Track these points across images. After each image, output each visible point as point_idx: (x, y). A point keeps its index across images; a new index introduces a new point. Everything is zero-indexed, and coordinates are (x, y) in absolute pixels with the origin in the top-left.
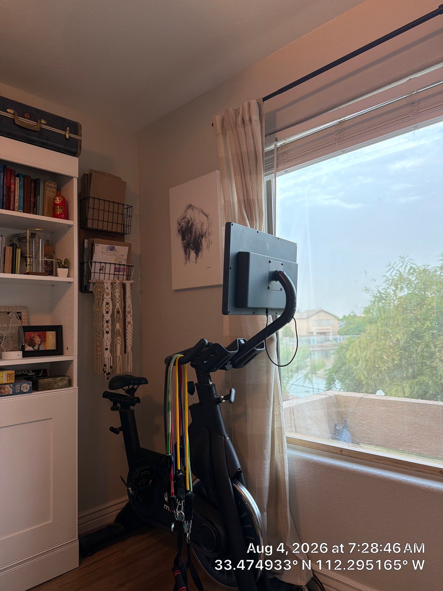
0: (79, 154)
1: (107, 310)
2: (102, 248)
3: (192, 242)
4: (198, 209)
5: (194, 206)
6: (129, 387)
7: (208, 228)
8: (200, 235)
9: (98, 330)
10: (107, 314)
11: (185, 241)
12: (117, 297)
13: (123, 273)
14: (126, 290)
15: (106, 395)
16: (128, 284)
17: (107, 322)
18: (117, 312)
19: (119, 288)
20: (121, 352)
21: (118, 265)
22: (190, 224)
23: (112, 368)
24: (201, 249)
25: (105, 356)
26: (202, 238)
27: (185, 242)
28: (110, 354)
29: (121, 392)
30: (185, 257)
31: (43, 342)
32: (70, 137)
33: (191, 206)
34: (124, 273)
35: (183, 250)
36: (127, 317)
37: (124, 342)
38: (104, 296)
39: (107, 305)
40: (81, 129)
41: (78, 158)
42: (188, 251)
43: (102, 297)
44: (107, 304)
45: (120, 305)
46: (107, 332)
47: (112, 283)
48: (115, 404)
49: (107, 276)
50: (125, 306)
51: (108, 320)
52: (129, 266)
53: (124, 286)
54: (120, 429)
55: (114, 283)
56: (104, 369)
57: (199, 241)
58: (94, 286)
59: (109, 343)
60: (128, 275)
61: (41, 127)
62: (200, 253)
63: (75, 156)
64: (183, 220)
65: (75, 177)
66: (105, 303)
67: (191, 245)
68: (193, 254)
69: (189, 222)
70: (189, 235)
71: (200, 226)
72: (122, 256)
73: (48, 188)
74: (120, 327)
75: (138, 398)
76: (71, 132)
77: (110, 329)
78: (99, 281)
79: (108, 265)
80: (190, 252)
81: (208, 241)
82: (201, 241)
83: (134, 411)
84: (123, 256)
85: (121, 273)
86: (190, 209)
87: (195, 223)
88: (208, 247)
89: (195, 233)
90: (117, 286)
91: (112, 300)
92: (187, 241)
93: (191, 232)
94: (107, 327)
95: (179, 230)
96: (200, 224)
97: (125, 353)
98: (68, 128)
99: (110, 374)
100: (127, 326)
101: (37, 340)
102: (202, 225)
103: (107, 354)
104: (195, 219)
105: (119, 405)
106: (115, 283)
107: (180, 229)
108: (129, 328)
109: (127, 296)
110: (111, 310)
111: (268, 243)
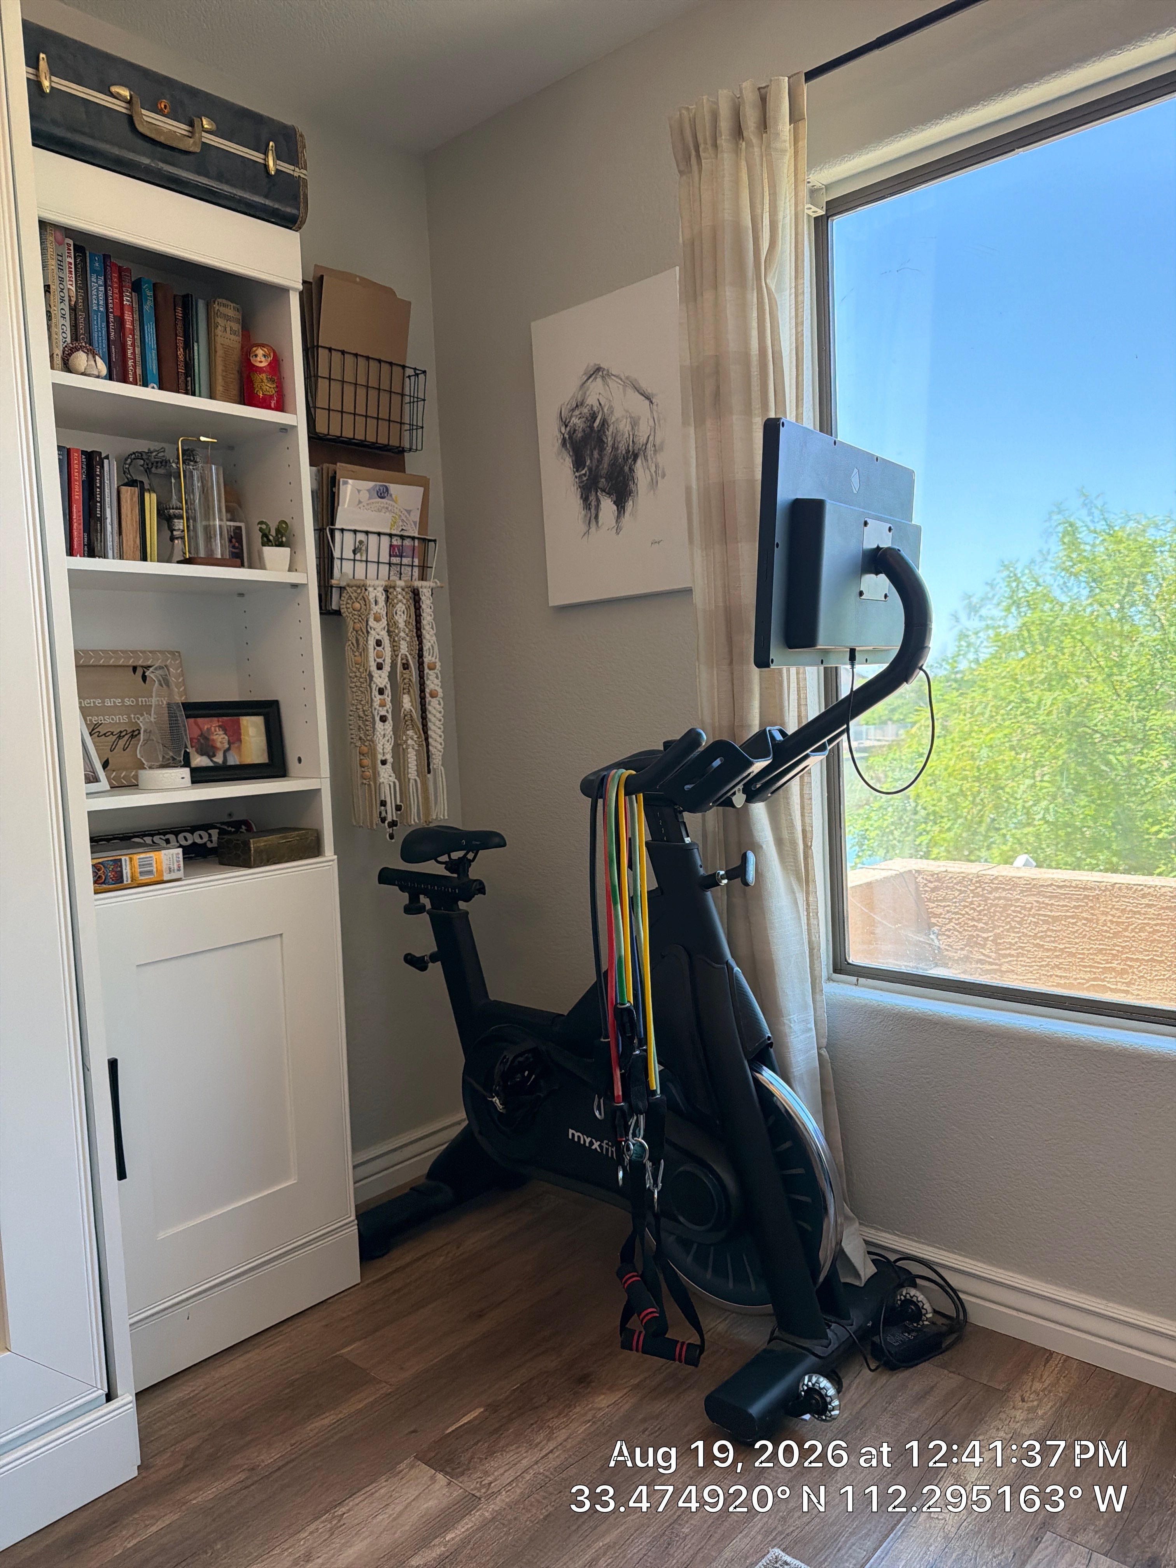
0: (303, 222)
1: (380, 661)
2: (359, 491)
3: (604, 472)
4: (621, 379)
5: (608, 371)
6: (449, 857)
7: (652, 434)
8: (628, 451)
9: (361, 714)
10: (379, 672)
11: (583, 472)
12: (402, 625)
13: (410, 559)
14: (420, 607)
15: (386, 877)
16: (425, 588)
17: (381, 692)
18: (404, 664)
19: (405, 601)
20: (417, 771)
21: (399, 538)
22: (598, 421)
23: (400, 810)
24: (631, 492)
25: (381, 780)
26: (635, 460)
27: (585, 475)
28: (393, 775)
29: (432, 868)
30: (586, 516)
31: (233, 743)
32: (277, 171)
33: (599, 369)
34: (413, 562)
35: (579, 497)
36: (428, 679)
37: (424, 743)
38: (370, 623)
39: (378, 648)
40: (304, 147)
41: (297, 234)
42: (592, 498)
43: (365, 625)
44: (379, 643)
45: (410, 645)
46: (383, 719)
47: (386, 586)
48: (414, 898)
49: (372, 568)
50: (421, 650)
51: (382, 686)
52: (424, 539)
53: (416, 595)
54: (434, 958)
55: (391, 587)
56: (380, 813)
57: (626, 469)
58: (344, 595)
59: (389, 747)
60: (423, 567)
61: (204, 140)
62: (631, 503)
63: (290, 229)
64: (577, 412)
65: (295, 289)
66: (372, 642)
67: (603, 480)
68: (607, 506)
69: (594, 416)
70: (596, 455)
71: (629, 427)
72: (406, 514)
73: (219, 320)
74: (412, 705)
75: (481, 883)
76: (278, 157)
77: (390, 711)
78: (353, 583)
79: (373, 539)
80: (598, 501)
81: (653, 469)
82: (631, 470)
83: (467, 913)
84: (409, 512)
85: (405, 561)
86: (596, 378)
87: (613, 419)
88: (653, 484)
89: (615, 448)
90: (400, 597)
91: (388, 631)
92: (590, 469)
93: (600, 443)
94: (382, 705)
95: (564, 439)
96: (629, 420)
97: (429, 772)
98: (271, 144)
99: (396, 825)
100: (430, 701)
101: (220, 738)
102: (634, 423)
103: (386, 775)
104: (611, 408)
105: (425, 900)
106: (394, 588)
107: (567, 436)
108: (435, 708)
109: (424, 622)
110: (388, 661)
111: (856, 470)
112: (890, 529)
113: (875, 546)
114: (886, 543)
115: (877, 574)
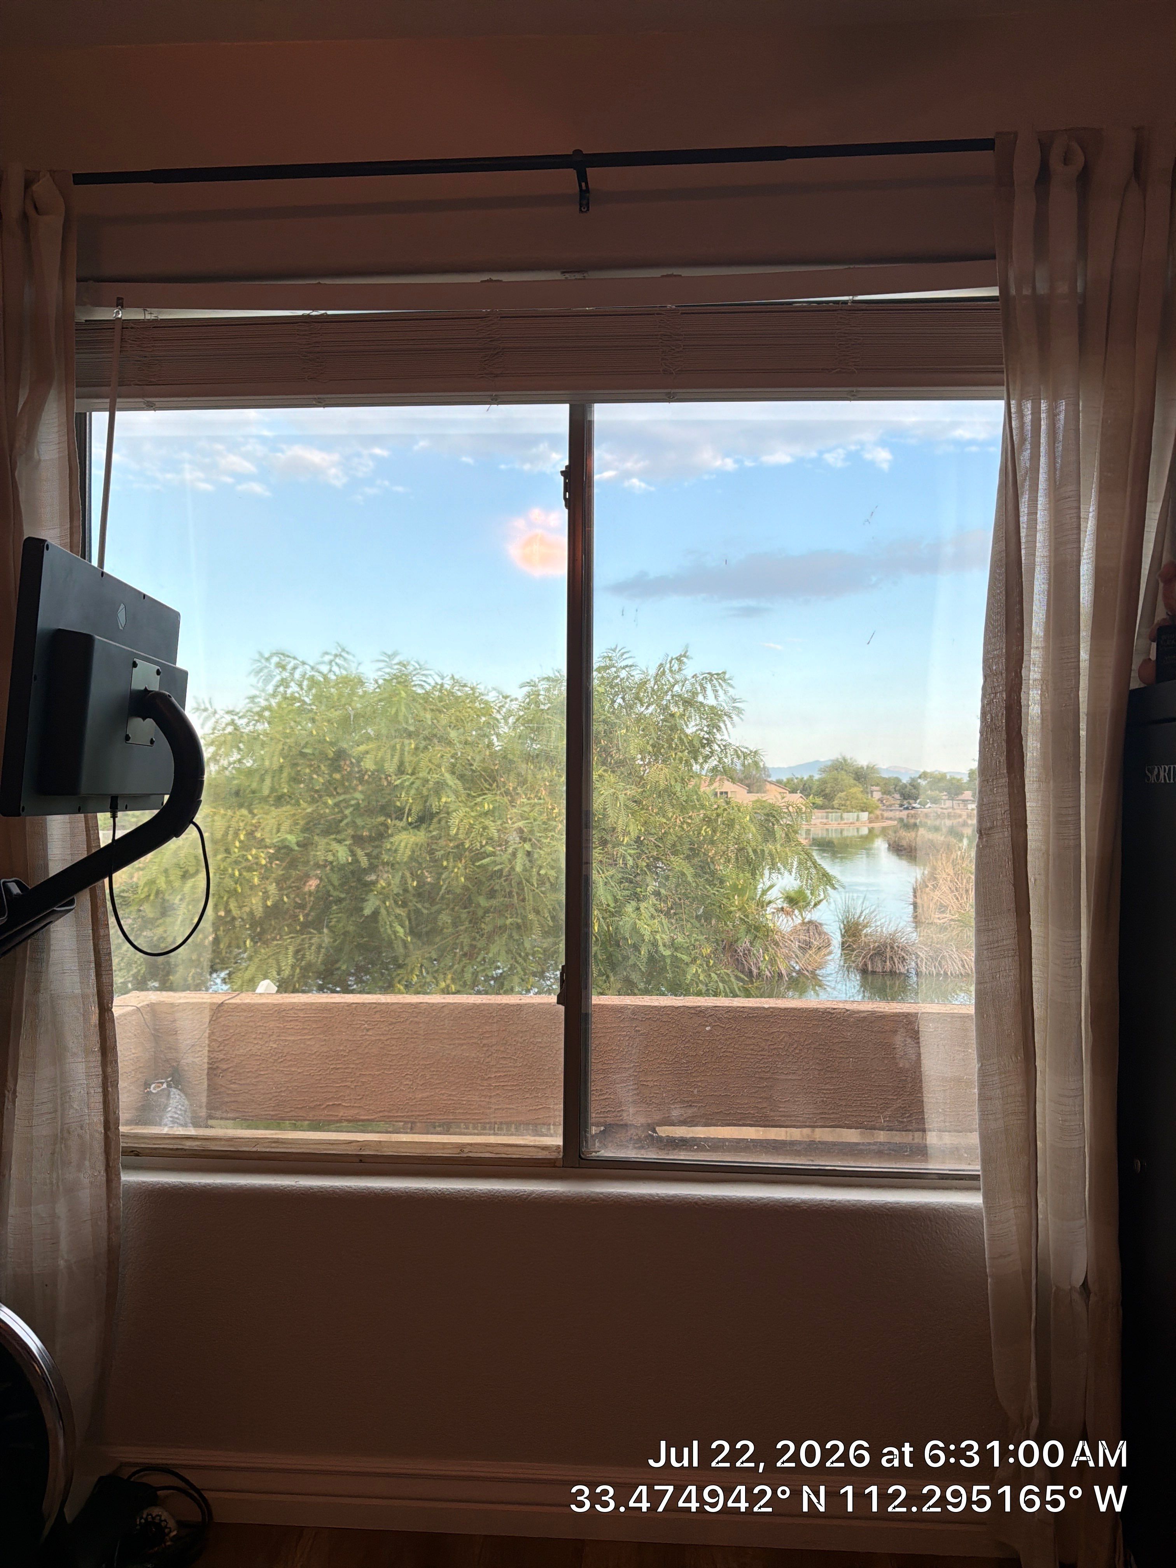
111: (122, 606)
112: (158, 673)
113: (143, 688)
114: (154, 686)
115: (144, 719)
